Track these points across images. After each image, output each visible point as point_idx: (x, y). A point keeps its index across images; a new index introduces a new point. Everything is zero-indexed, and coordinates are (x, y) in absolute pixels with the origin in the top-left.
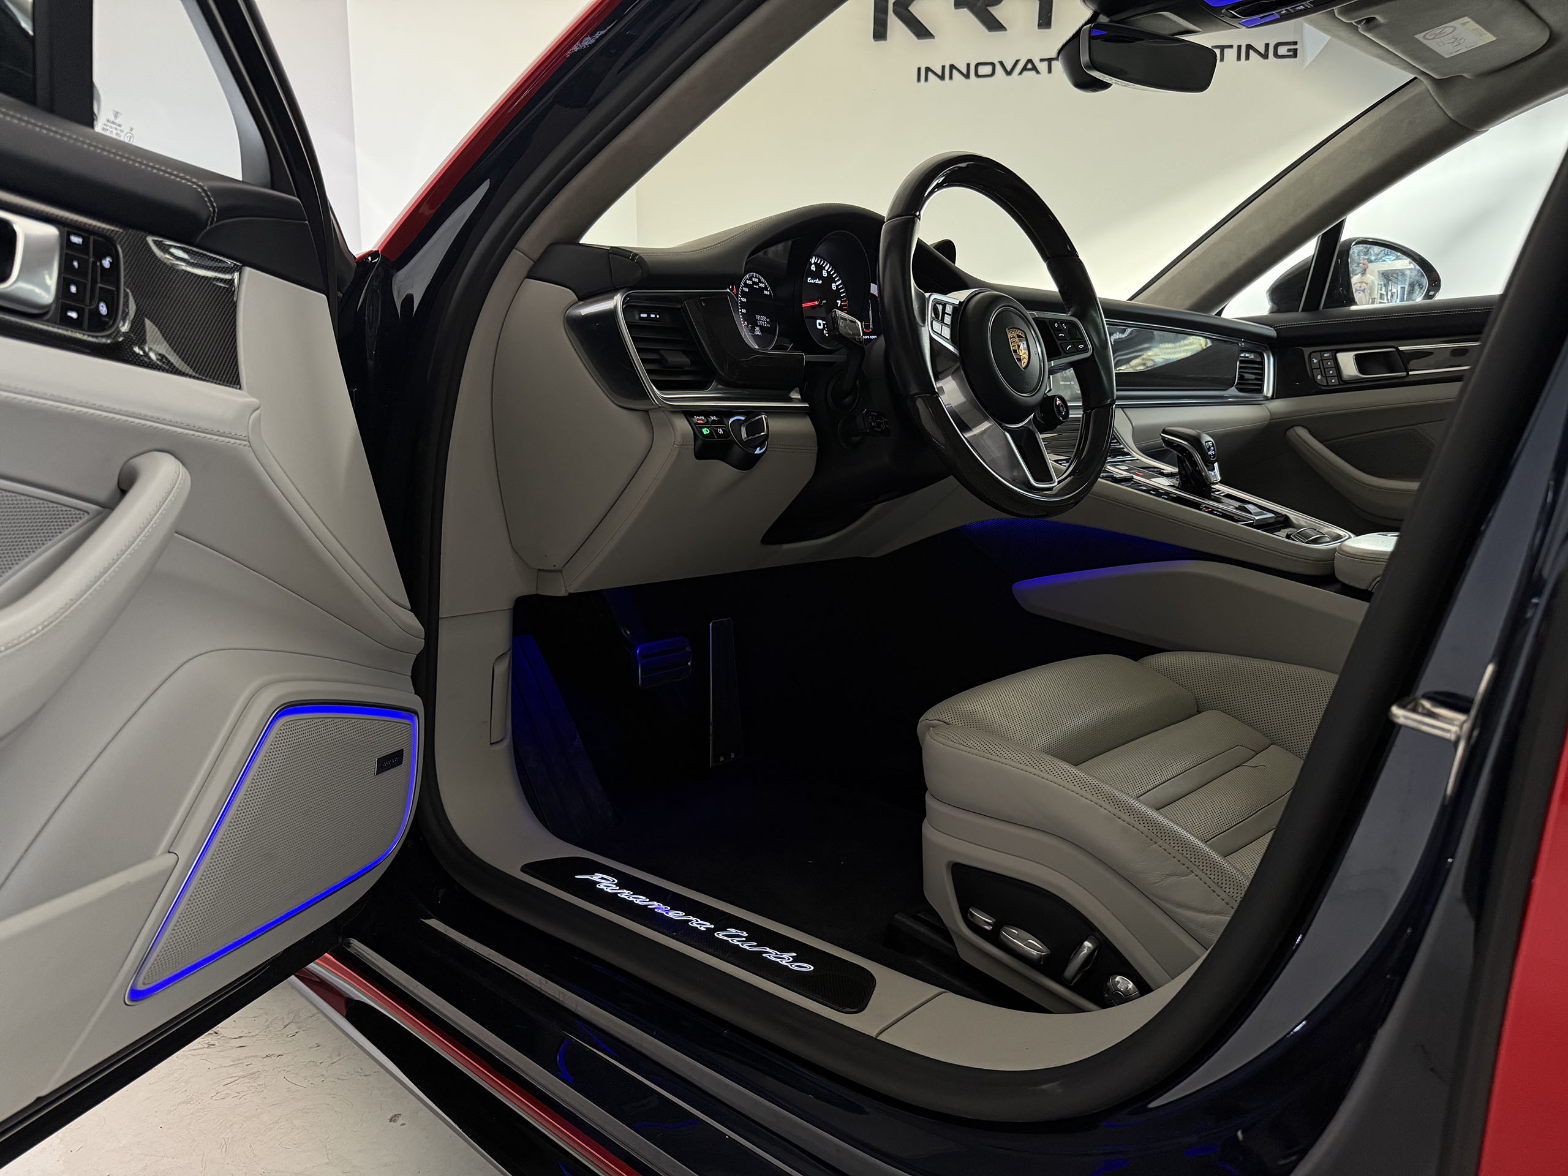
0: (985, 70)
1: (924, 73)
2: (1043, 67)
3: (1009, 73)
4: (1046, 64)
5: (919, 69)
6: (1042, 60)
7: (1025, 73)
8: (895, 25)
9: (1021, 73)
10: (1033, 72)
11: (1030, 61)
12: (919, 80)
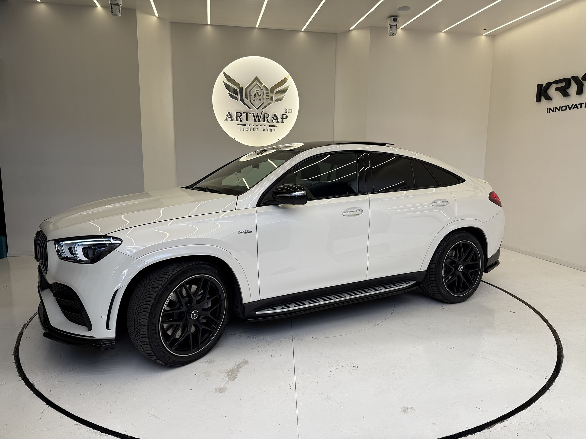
0: (564, 108)
1: (549, 110)
2: (579, 106)
3: (570, 109)
4: (580, 105)
5: (548, 109)
6: (579, 104)
7: (575, 109)
8: (543, 98)
9: (573, 109)
10: (576, 108)
11: (576, 105)
12: (547, 112)
